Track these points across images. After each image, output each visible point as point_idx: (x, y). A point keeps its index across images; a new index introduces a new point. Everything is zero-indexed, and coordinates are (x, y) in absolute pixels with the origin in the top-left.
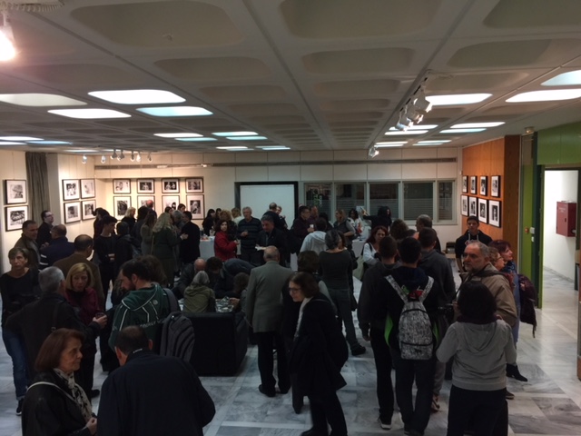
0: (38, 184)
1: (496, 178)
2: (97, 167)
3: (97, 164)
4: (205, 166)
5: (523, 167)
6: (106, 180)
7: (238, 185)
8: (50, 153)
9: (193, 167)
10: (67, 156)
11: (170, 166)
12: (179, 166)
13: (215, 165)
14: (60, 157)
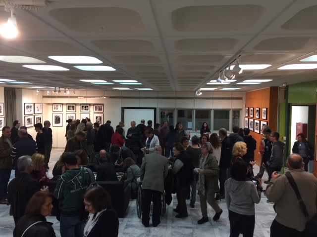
0: (11, 105)
1: (265, 109)
2: (44, 97)
3: (44, 95)
4: (105, 98)
5: (280, 104)
6: (49, 104)
7: (123, 109)
8: (18, 88)
9: (98, 98)
10: (27, 90)
11: (85, 97)
12: (90, 97)
13: (111, 97)
14: (23, 90)
